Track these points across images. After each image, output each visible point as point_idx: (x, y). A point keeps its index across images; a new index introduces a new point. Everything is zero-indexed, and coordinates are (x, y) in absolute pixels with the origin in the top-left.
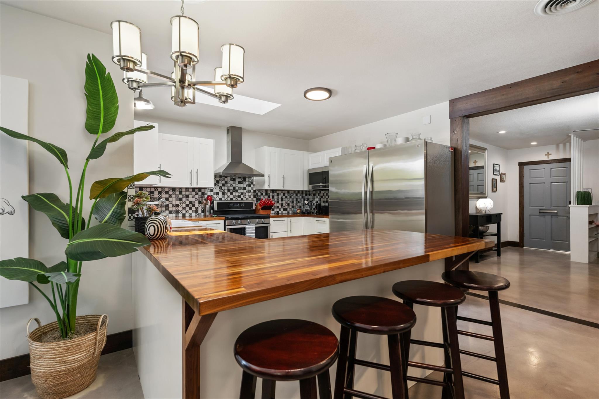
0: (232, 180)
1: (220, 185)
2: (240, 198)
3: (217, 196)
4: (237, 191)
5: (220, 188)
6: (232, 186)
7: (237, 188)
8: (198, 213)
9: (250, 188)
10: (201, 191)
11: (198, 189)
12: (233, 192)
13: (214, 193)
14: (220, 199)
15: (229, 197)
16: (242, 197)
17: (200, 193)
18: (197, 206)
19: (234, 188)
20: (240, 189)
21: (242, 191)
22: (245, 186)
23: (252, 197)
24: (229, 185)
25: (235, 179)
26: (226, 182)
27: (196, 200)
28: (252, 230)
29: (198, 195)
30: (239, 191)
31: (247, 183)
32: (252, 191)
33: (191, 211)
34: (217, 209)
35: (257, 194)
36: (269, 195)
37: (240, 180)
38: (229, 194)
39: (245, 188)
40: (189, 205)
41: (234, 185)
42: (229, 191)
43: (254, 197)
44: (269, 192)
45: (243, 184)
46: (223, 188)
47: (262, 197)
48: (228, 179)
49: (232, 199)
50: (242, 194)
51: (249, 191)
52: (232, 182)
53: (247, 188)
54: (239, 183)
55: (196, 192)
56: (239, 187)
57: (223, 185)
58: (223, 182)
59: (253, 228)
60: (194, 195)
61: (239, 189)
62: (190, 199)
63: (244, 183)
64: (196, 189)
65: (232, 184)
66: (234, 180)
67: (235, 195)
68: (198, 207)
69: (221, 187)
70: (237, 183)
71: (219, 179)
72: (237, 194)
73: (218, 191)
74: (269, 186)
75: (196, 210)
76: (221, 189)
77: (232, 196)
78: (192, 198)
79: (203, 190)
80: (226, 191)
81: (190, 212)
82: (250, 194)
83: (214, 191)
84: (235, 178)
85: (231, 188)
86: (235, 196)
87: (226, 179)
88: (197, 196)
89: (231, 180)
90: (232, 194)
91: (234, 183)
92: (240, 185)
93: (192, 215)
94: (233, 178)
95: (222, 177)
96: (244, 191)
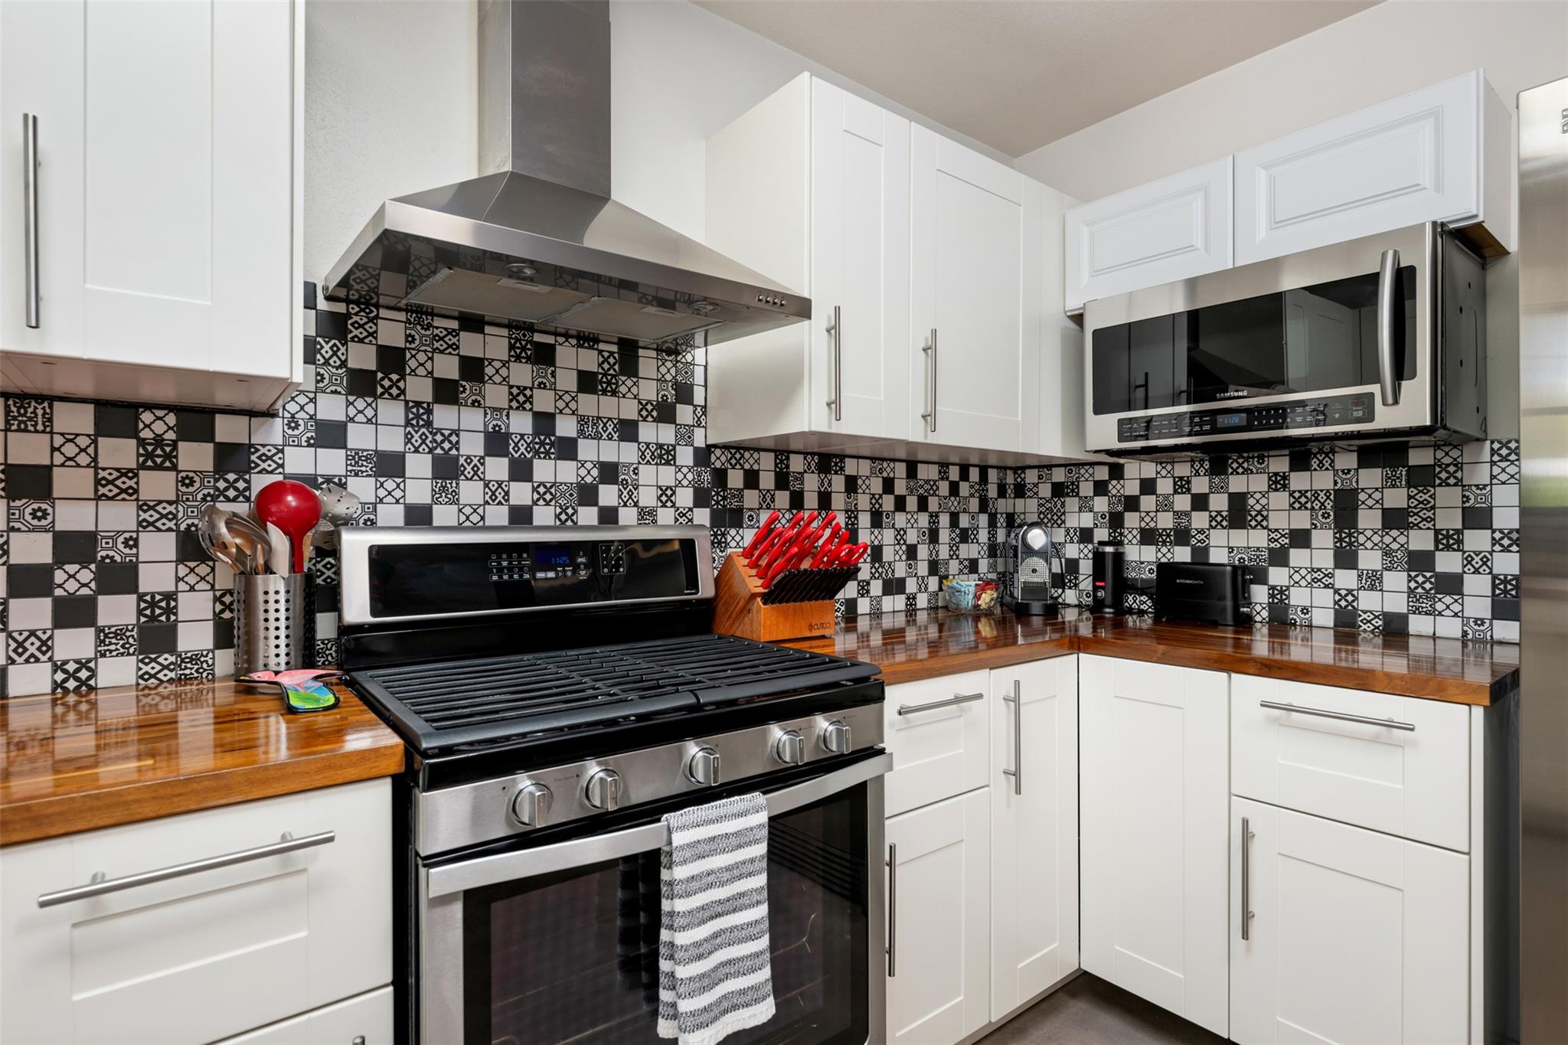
0: (528, 359)
1: (419, 388)
2: (595, 503)
3: (390, 484)
4: (567, 450)
5: (418, 416)
6: (521, 407)
7: (566, 427)
8: (172, 649)
9: (666, 434)
10: (208, 435)
11: (170, 408)
12: (537, 453)
13: (356, 458)
14: (419, 516)
15: (495, 493)
16: (608, 495)
17: (196, 456)
18: (155, 578)
19: (544, 422)
20: (590, 430)
21: (611, 451)
22: (629, 410)
23: (685, 497)
24: (496, 395)
25: (551, 349)
26: (473, 369)
27: (144, 525)
28: (737, 872)
29: (174, 468)
30: (587, 450)
31: (649, 391)
32: (685, 456)
33: (91, 632)
34: (374, 613)
35: (720, 476)
36: (797, 487)
37: (589, 360)
38: (497, 468)
39: (627, 431)
40: (59, 576)
41: (544, 401)
42: (497, 442)
43: (701, 499)
44: (797, 464)
45: (614, 393)
46: (444, 417)
47: (751, 498)
48: (493, 345)
49: (521, 516)
50: (609, 472)
51: (664, 455)
52: (522, 374)
53: (648, 432)
54: (587, 382)
55: (142, 442)
56: (582, 420)
57: (446, 392)
58: (448, 367)
59: (741, 839)
60: (123, 473)
61: (581, 433)
62: (72, 517)
63: (623, 389)
64: (150, 407)
65: (522, 390)
66: (544, 356)
67: (548, 478)
68: (170, 596)
69: (429, 412)
70: (567, 381)
71: (409, 338)
72: (567, 472)
73: (392, 441)
74: (835, 405)
75: (141, 628)
76: (429, 424)
77: (521, 494)
78: (98, 498)
79: (227, 430)
80: (472, 445)
81: (76, 644)
82: (667, 475)
83: (359, 437)
84: (549, 339)
85: (521, 424)
86: (546, 493)
87: (471, 344)
88: (157, 485)
89: (518, 358)
90: (521, 471)
91: (542, 386)
92: (588, 404)
93: (103, 680)
94: (538, 338)
95: (437, 322)
96: (628, 453)
